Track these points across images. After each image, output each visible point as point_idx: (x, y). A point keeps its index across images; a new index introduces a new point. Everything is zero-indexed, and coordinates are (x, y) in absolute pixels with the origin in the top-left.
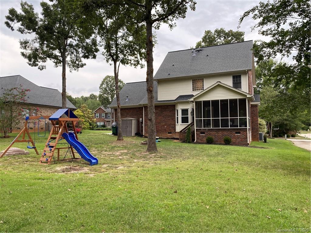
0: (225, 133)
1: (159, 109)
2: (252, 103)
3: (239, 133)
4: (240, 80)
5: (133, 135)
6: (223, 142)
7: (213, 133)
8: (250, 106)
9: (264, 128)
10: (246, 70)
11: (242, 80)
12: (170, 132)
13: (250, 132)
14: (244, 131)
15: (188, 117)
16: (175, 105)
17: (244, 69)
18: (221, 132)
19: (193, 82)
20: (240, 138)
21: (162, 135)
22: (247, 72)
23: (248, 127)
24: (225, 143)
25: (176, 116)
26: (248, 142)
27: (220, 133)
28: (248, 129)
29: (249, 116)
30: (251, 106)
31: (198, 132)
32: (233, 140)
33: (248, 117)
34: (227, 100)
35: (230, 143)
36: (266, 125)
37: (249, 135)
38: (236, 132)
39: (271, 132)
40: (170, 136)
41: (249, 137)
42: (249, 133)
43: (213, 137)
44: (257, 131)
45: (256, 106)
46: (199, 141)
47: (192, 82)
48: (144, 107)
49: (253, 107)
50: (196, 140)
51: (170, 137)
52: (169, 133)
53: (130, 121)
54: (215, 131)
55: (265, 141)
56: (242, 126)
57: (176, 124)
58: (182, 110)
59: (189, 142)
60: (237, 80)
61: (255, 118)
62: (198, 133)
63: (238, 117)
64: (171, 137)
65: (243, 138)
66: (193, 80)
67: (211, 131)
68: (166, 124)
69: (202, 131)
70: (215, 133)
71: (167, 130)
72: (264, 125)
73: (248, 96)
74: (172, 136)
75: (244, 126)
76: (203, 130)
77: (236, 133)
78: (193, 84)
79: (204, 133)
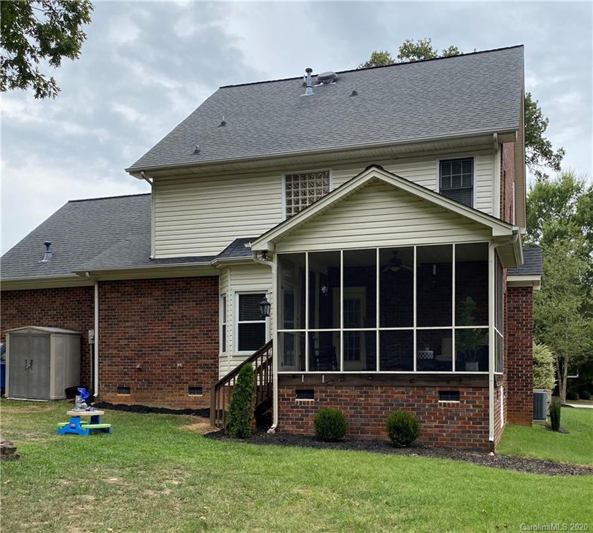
0: (398, 394)
1: (157, 293)
2: (510, 279)
3: (455, 395)
4: (470, 178)
5: (53, 397)
6: (385, 436)
7: (347, 392)
8: (505, 289)
9: (547, 375)
10: (495, 135)
11: (476, 178)
12: (195, 384)
13: (502, 389)
14: (476, 388)
15: (264, 324)
16: (218, 276)
17: (487, 130)
18: (379, 390)
19: (288, 187)
20: (458, 419)
21: (167, 398)
22: (496, 145)
23: (492, 372)
24: (393, 439)
25: (221, 324)
26: (491, 439)
27: (377, 396)
28: (491, 379)
29: (497, 324)
30: (509, 289)
31: (289, 387)
32: (429, 426)
33: (492, 327)
34: (408, 250)
35: (413, 438)
36: (555, 364)
37: (497, 403)
38: (441, 393)
39: (565, 387)
40: (195, 401)
41: (497, 413)
42: (497, 397)
43: (347, 412)
44: (529, 384)
45: (526, 290)
46: (290, 428)
47: (283, 186)
48: (99, 282)
49: (518, 293)
50: (274, 426)
51: (194, 407)
52: (192, 390)
53: (43, 340)
54: (357, 387)
55: (555, 426)
56: (468, 365)
57: (221, 353)
58: (240, 295)
59: (241, 436)
60: (457, 179)
61: (520, 334)
62: (287, 391)
63: (454, 327)
64: (199, 407)
65: (470, 419)
66: (288, 178)
67: (340, 387)
68: (180, 356)
69: (303, 385)
70: (357, 392)
71: (185, 378)
72: (548, 364)
73: (498, 231)
74: (201, 402)
75: (477, 364)
76: (309, 381)
77: (444, 395)
78: (288, 194)
79: (309, 393)
